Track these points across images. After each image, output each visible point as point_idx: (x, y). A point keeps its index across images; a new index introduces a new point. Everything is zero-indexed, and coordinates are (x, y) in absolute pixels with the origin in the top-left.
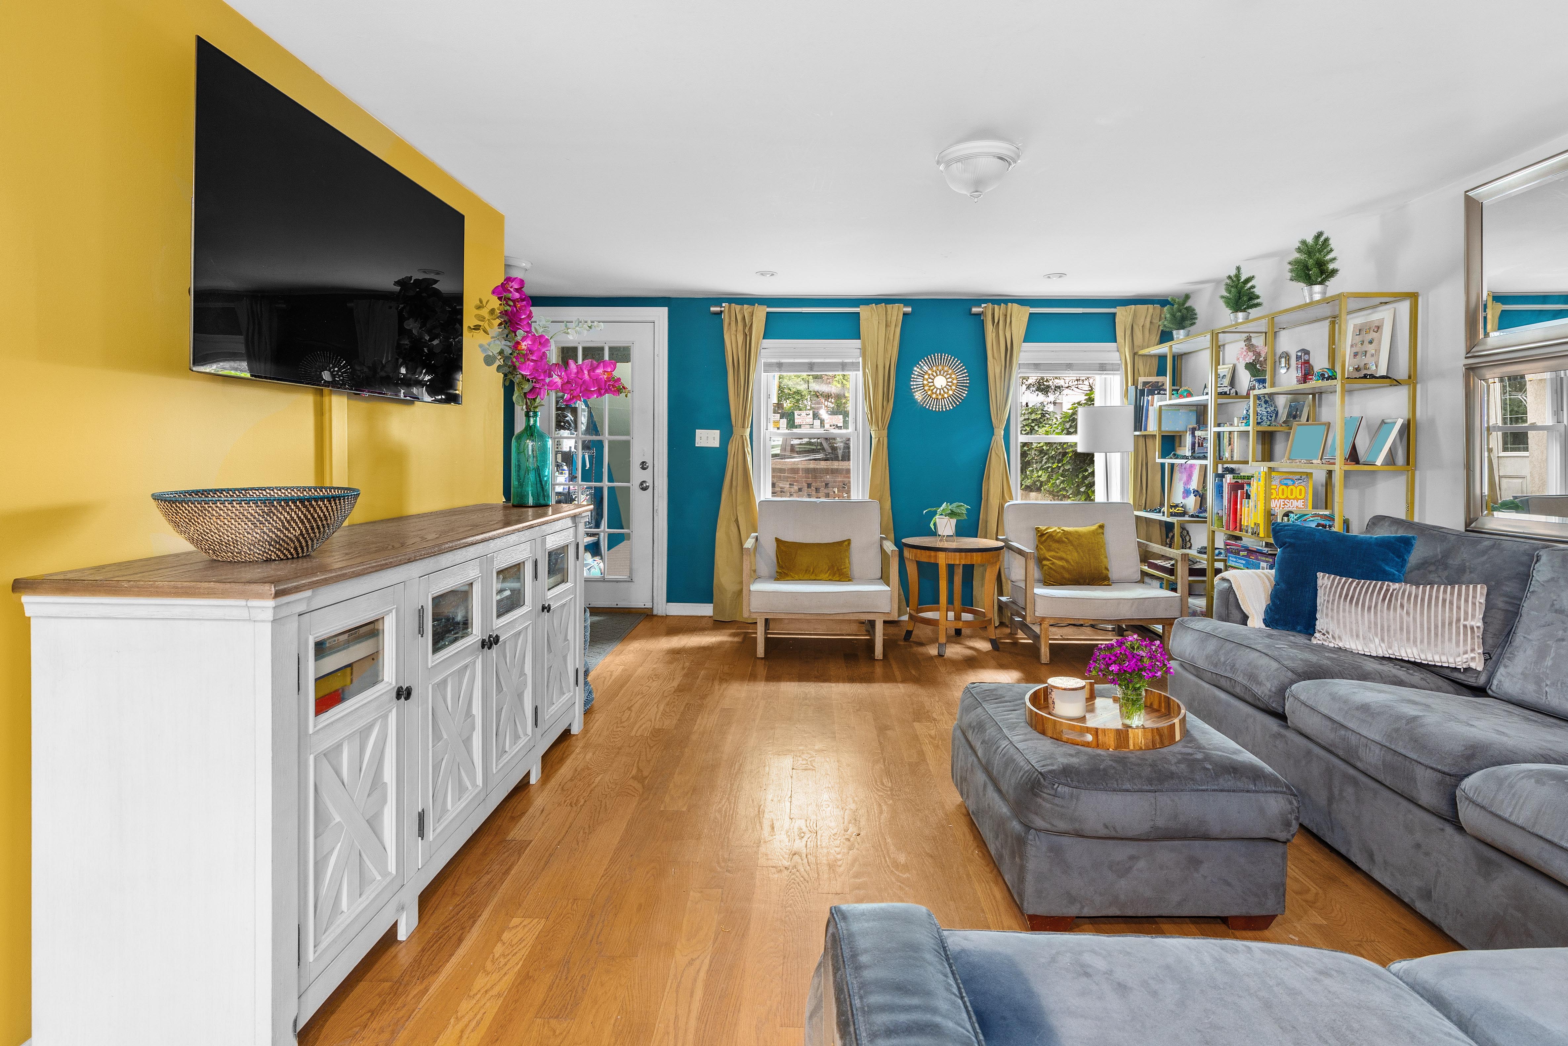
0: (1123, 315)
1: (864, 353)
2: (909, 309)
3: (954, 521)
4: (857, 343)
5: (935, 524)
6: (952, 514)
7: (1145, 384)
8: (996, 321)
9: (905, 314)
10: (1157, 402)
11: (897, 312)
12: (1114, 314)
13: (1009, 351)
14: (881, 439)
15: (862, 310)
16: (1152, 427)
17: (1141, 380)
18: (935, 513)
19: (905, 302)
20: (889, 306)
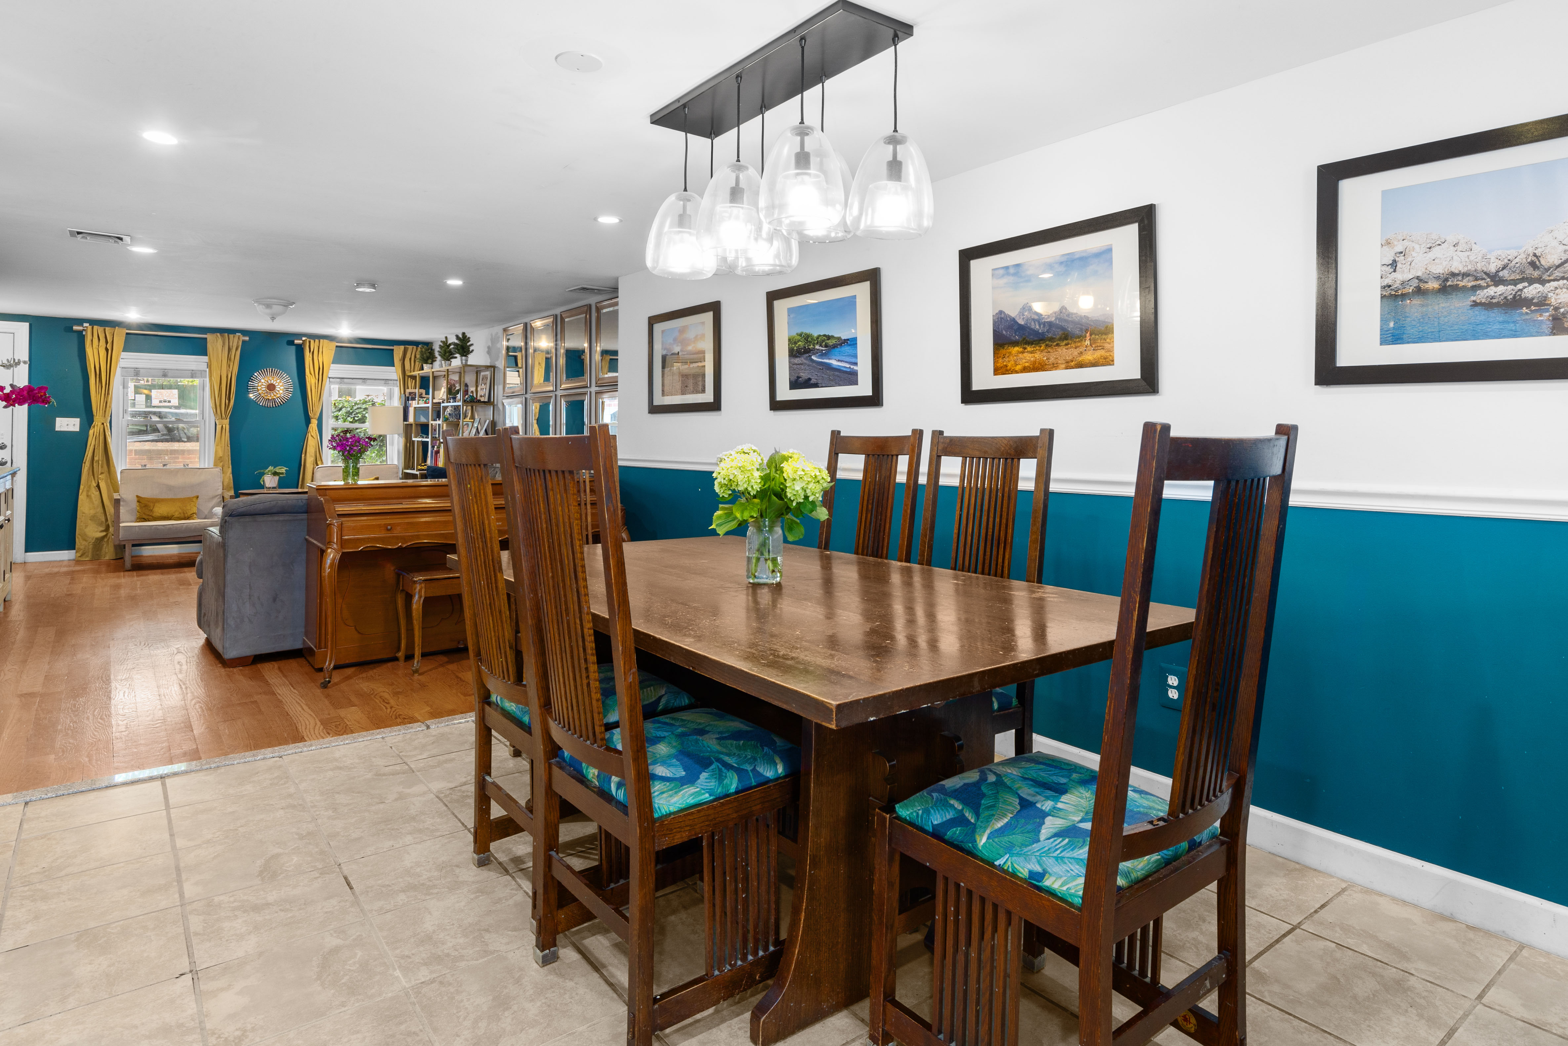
0: (398, 351)
1: (209, 366)
2: (247, 338)
3: (277, 478)
4: (205, 359)
5: (264, 481)
6: (275, 474)
7: (410, 393)
8: (312, 350)
9: (244, 342)
10: (414, 404)
11: (236, 341)
12: (393, 350)
13: (321, 371)
14: (224, 426)
15: (209, 337)
16: (411, 419)
17: (408, 391)
18: (263, 474)
19: (244, 332)
20: (231, 336)
